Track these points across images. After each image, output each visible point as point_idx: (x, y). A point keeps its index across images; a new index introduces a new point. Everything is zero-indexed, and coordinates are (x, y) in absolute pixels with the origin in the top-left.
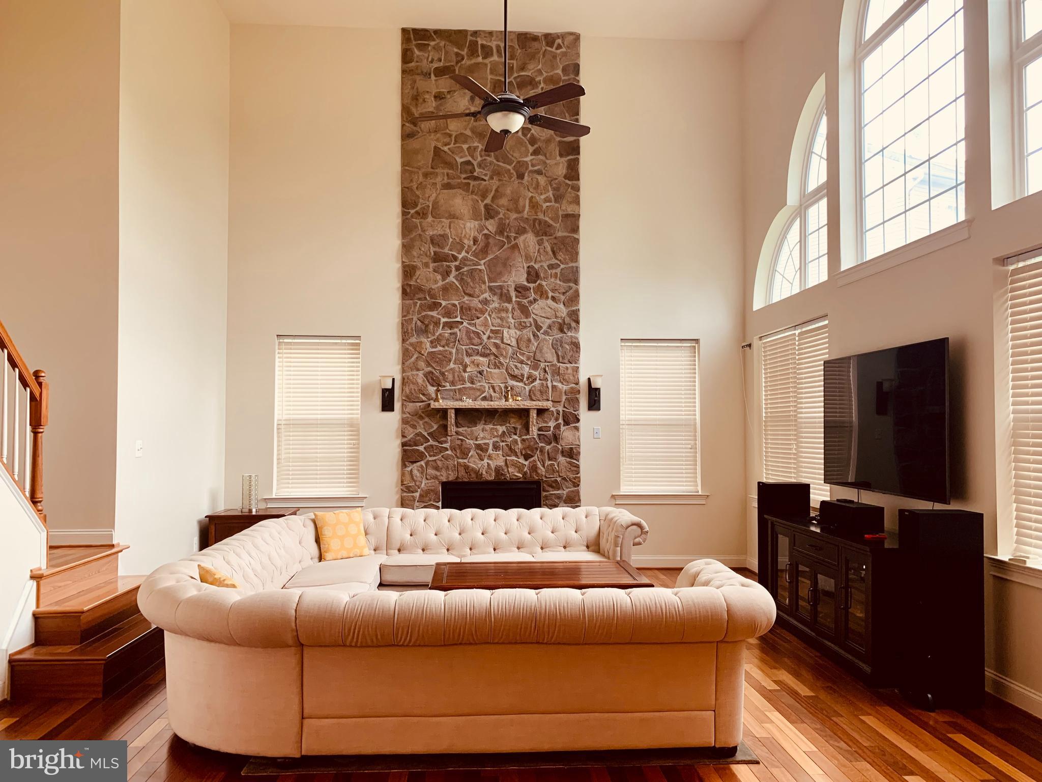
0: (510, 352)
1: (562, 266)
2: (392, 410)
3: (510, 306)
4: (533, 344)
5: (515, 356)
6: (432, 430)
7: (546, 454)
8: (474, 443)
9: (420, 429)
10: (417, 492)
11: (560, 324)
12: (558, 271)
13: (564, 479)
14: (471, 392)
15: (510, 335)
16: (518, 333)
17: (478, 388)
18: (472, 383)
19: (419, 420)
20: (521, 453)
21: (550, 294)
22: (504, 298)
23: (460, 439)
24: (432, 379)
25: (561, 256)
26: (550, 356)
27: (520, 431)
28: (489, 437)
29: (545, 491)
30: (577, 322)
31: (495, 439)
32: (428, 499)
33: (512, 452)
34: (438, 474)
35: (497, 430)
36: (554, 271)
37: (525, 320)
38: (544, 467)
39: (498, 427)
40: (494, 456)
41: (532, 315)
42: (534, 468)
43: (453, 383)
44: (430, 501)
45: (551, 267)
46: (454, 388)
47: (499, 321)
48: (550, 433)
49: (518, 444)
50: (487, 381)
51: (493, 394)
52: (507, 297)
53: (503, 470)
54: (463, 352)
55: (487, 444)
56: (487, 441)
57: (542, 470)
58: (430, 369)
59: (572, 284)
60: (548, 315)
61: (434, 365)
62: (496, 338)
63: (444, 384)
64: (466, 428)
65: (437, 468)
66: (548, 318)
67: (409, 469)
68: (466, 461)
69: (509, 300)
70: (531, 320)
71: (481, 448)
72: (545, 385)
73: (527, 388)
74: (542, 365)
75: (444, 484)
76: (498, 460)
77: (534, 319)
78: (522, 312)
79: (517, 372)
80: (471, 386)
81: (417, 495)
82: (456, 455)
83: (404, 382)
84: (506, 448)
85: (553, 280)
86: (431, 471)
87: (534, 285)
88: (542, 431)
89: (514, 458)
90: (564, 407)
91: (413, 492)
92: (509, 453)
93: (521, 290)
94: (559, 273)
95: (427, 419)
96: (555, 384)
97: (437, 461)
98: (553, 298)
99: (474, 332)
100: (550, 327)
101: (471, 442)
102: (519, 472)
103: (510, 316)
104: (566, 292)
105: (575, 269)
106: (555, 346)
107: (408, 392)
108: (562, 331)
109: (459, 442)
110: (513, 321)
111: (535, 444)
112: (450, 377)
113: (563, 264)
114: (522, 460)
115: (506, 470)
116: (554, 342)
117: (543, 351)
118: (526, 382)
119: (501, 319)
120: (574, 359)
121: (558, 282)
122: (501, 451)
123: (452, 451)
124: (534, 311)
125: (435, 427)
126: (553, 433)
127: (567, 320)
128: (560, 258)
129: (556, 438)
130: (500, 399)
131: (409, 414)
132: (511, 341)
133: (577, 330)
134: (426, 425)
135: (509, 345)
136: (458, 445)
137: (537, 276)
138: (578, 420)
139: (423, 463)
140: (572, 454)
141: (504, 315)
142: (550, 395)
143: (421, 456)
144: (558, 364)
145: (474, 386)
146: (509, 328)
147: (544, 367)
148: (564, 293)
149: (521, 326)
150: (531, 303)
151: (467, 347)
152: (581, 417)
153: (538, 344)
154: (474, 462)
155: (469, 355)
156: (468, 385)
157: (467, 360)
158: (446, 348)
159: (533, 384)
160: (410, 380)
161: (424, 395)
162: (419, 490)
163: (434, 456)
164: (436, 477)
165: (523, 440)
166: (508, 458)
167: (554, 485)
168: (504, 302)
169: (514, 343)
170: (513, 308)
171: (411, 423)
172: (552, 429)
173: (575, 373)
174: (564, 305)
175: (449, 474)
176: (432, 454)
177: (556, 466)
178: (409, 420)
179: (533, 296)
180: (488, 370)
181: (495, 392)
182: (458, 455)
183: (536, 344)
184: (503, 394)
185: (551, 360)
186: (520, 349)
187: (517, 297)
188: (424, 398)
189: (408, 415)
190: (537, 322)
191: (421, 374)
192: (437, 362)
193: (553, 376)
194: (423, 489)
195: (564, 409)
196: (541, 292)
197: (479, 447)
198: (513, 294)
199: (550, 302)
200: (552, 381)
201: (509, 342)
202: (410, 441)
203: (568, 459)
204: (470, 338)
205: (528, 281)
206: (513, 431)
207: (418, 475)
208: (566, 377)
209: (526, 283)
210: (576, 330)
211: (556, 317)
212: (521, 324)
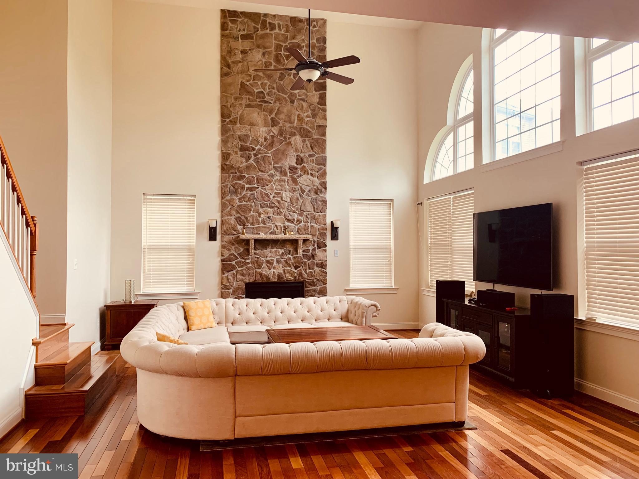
0: (286, 206)
1: (317, 156)
2: (215, 239)
3: (286, 179)
4: (300, 201)
5: (289, 208)
6: (239, 252)
7: (307, 266)
8: (265, 260)
9: (233, 251)
10: (231, 289)
11: (316, 189)
12: (314, 158)
13: (318, 280)
14: (263, 229)
15: (287, 196)
16: (291, 194)
17: (268, 226)
18: (264, 224)
19: (232, 246)
20: (293, 265)
21: (310, 172)
22: (283, 173)
23: (257, 257)
24: (240, 221)
25: (316, 149)
26: (310, 208)
27: (292, 252)
28: (274, 256)
29: (307, 287)
30: (325, 189)
31: (278, 257)
32: (237, 293)
33: (287, 265)
34: (244, 278)
35: (279, 252)
36: (312, 158)
37: (295, 187)
38: (306, 273)
39: (280, 250)
40: (277, 267)
41: (299, 184)
42: (300, 274)
43: (252, 224)
44: (239, 294)
45: (310, 156)
46: (253, 226)
47: (280, 187)
48: (310, 253)
49: (291, 260)
50: (273, 223)
51: (276, 230)
52: (284, 173)
53: (282, 275)
54: (258, 205)
55: (273, 260)
56: (273, 258)
57: (305, 275)
58: (238, 215)
59: (322, 166)
60: (309, 184)
61: (241, 213)
62: (278, 197)
63: (247, 224)
64: (260, 251)
65: (243, 275)
66: (308, 186)
67: (226, 275)
68: (260, 270)
69: (286, 175)
70: (299, 187)
71: (269, 263)
72: (307, 225)
73: (297, 227)
74: (305, 213)
75: (247, 284)
76: (279, 269)
77: (301, 187)
78: (293, 182)
79: (290, 217)
80: (263, 225)
81: (231, 291)
82: (254, 267)
83: (223, 222)
84: (284, 262)
85: (311, 163)
86: (239, 277)
87: (300, 166)
88: (305, 252)
89: (289, 268)
90: (318, 238)
91: (228, 289)
92: (286, 265)
93: (292, 169)
94: (315, 160)
95: (237, 246)
96: (312, 224)
97: (243, 270)
98: (312, 175)
99: (265, 193)
100: (309, 191)
101: (263, 259)
102: (292, 276)
103: (286, 184)
104: (319, 171)
105: (324, 157)
106: (312, 203)
107: (225, 229)
108: (316, 193)
109: (256, 259)
110: (288, 187)
111: (301, 260)
112: (251, 220)
113: (317, 154)
114: (293, 270)
115: (284, 275)
116: (312, 200)
117: (306, 205)
118: (296, 223)
119: (281, 186)
120: (323, 210)
121: (314, 165)
122: (281, 264)
123: (252, 264)
124: (300, 182)
125: (242, 250)
126: (311, 253)
127: (320, 187)
128: (315, 151)
129: (313, 256)
130: (281, 233)
131: (226, 242)
132: (287, 199)
133: (325, 193)
134: (236, 249)
135: (286, 201)
136: (256, 260)
137: (302, 161)
138: (326, 246)
139: (234, 272)
140: (322, 265)
141: (283, 183)
142: (310, 231)
143: (233, 267)
144: (315, 213)
145: (265, 226)
146: (286, 191)
147: (306, 214)
148: (317, 172)
149: (293, 190)
150: (298, 177)
151: (261, 202)
152: (327, 244)
153: (303, 201)
154: (265, 271)
155: (262, 207)
156: (262, 225)
157: (261, 210)
158: (248, 203)
159: (300, 225)
160: (226, 222)
161: (235, 231)
162: (232, 288)
163: (241, 267)
164: (242, 280)
165: (294, 258)
166: (285, 268)
167: (312, 284)
168: (283, 176)
169: (289, 200)
170: (288, 180)
171: (227, 248)
172: (311, 251)
173: (324, 218)
174: (318, 178)
175: (250, 278)
176: (240, 266)
177: (313, 273)
178: (226, 246)
179: (299, 173)
180: (274, 216)
181: (278, 229)
182: (256, 266)
183: (301, 201)
184: (283, 230)
185: (310, 211)
186: (292, 204)
187: (290, 173)
188: (235, 233)
189: (225, 243)
190: (302, 188)
191: (233, 218)
192: (243, 211)
193: (311, 220)
194: (235, 287)
195: (318, 239)
196: (305, 171)
197: (268, 262)
198: (288, 171)
199: (309, 176)
200: (311, 223)
201: (286, 200)
202: (226, 258)
203: (320, 269)
204: (263, 197)
205: (297, 164)
206: (288, 252)
207: (232, 279)
208: (319, 220)
209: (295, 165)
210: (324, 193)
211: (313, 185)
212: (293, 189)
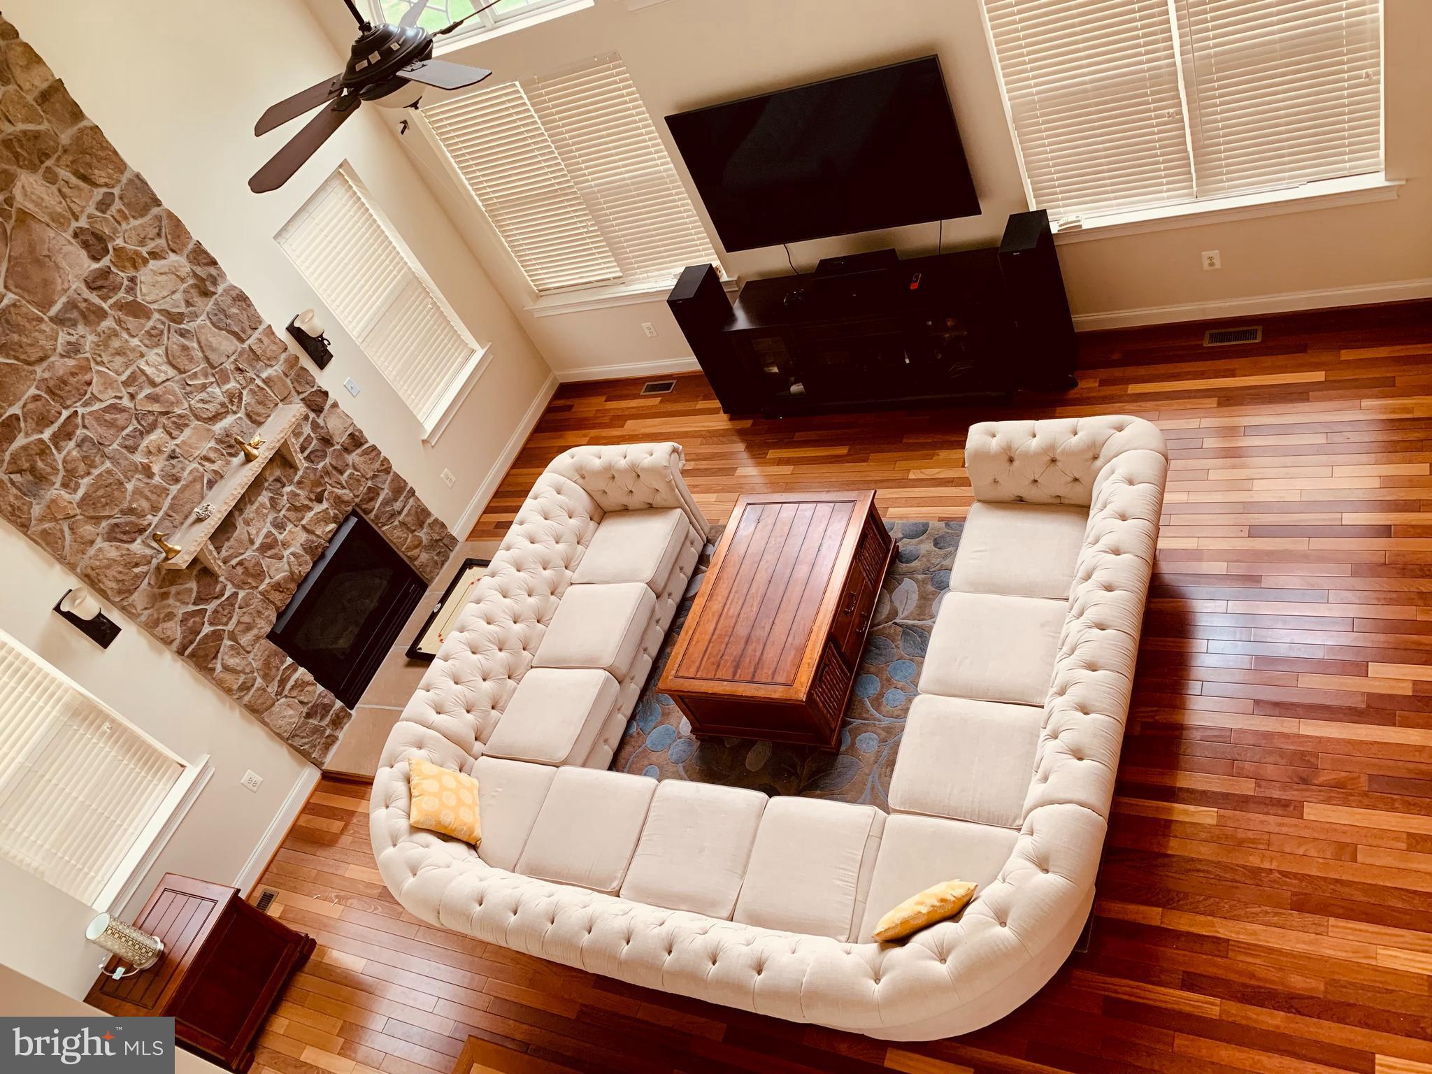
0: (177, 389)
1: (116, 191)
2: (115, 630)
3: (108, 323)
4: (193, 348)
5: (188, 388)
6: (194, 595)
7: (334, 472)
8: (254, 551)
9: (181, 610)
10: (255, 679)
11: (194, 286)
12: (117, 204)
13: (374, 477)
14: (187, 494)
15: (154, 363)
16: (161, 351)
17: (191, 478)
18: (177, 480)
19: (165, 602)
20: (311, 500)
21: (144, 251)
22: (92, 317)
23: (237, 565)
24: (125, 533)
25: (100, 175)
26: (225, 344)
27: (284, 476)
28: (262, 523)
29: (367, 512)
30: (214, 263)
31: (270, 518)
32: (274, 670)
33: (300, 511)
34: (255, 631)
35: (263, 505)
36: (113, 210)
37: (151, 323)
38: (344, 488)
39: (260, 499)
40: (289, 539)
41: (153, 306)
42: (338, 501)
43: (155, 509)
44: (278, 669)
45: (104, 205)
46: (161, 513)
47: (119, 360)
48: (315, 442)
49: (298, 495)
50: (191, 459)
51: (215, 467)
52: (93, 312)
53: (313, 542)
54: (120, 453)
55: (269, 534)
56: (265, 531)
57: (346, 494)
58: (104, 524)
59: (155, 211)
60: (171, 287)
61: (106, 513)
62: (141, 388)
63: (146, 523)
64: (227, 544)
65: (249, 628)
66: (173, 292)
67: (219, 668)
68: (267, 581)
69: (102, 314)
70: (156, 316)
71: (268, 546)
72: (256, 389)
73: (241, 414)
74: (229, 366)
75: (272, 636)
76: (295, 538)
77: (160, 311)
78: (136, 316)
79: (212, 408)
80: (179, 486)
81: (259, 682)
82: (252, 588)
83: (92, 581)
84: (290, 514)
85: (124, 226)
86: (245, 640)
87: (108, 257)
88: (306, 449)
89: (311, 514)
90: (299, 393)
91: (253, 685)
92: (300, 515)
93: (99, 282)
94: (123, 208)
95: (173, 590)
96: (264, 375)
97: (241, 621)
98: (154, 255)
99: (106, 410)
100: (188, 303)
101: (249, 553)
102: (327, 524)
103: (125, 335)
104: (160, 230)
105: (137, 181)
106: (221, 325)
107: (114, 585)
108: (206, 294)
109: (240, 570)
110: (135, 342)
111: (315, 474)
112: (145, 504)
113: (113, 187)
114: (318, 508)
115: (315, 539)
116: (214, 319)
117: (214, 345)
118: (234, 408)
119: (120, 352)
120: (255, 322)
121: (134, 223)
122: (288, 523)
123: (242, 588)
124: (148, 299)
125: (193, 585)
126: (318, 439)
127: (199, 270)
128: (102, 181)
129: (327, 441)
130: (228, 463)
131: (146, 609)
132: (165, 373)
133: (222, 274)
134: (180, 597)
135: (168, 380)
136: (243, 573)
137: (100, 238)
138: (326, 394)
139: (227, 642)
140: (356, 440)
141: (116, 344)
142: (273, 395)
143: (217, 636)
144: (245, 346)
145: (183, 482)
146: (142, 355)
147: (232, 367)
148: (159, 235)
149: (154, 337)
150: (130, 290)
151: (119, 440)
152: (325, 388)
153: (199, 343)
154: (278, 571)
155: (132, 449)
156: (174, 489)
157: (139, 458)
158: (96, 472)
159: (244, 402)
160: (99, 567)
161: (137, 565)
162: (255, 674)
163: (230, 618)
164: (258, 638)
165: (300, 483)
166: (304, 522)
167: (371, 495)
168: (98, 324)
169: (171, 372)
170: (119, 322)
171: (162, 616)
172: (312, 435)
173: (272, 337)
174: (174, 251)
175: (268, 617)
176: (225, 619)
177: (356, 473)
178: (155, 616)
179: (123, 276)
180: (178, 441)
181: (214, 462)
182: (254, 584)
183: (195, 345)
184: (224, 452)
185: (233, 348)
186: (185, 372)
187: (104, 299)
188: (145, 568)
189: (146, 612)
190: (168, 312)
191: (99, 543)
192: (107, 504)
193: (253, 367)
194: (259, 667)
195: (302, 396)
196: (136, 262)
197: (265, 547)
198: (94, 298)
199: (153, 264)
200: (258, 376)
201: (163, 377)
202: (184, 637)
203: (359, 451)
204: (111, 424)
205: (95, 259)
206: (279, 485)
207: (237, 660)
208: (269, 354)
209: (95, 266)
210: (222, 277)
211: (182, 280)
212: (152, 336)
